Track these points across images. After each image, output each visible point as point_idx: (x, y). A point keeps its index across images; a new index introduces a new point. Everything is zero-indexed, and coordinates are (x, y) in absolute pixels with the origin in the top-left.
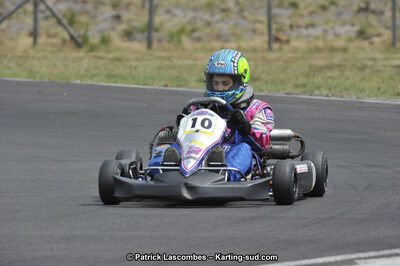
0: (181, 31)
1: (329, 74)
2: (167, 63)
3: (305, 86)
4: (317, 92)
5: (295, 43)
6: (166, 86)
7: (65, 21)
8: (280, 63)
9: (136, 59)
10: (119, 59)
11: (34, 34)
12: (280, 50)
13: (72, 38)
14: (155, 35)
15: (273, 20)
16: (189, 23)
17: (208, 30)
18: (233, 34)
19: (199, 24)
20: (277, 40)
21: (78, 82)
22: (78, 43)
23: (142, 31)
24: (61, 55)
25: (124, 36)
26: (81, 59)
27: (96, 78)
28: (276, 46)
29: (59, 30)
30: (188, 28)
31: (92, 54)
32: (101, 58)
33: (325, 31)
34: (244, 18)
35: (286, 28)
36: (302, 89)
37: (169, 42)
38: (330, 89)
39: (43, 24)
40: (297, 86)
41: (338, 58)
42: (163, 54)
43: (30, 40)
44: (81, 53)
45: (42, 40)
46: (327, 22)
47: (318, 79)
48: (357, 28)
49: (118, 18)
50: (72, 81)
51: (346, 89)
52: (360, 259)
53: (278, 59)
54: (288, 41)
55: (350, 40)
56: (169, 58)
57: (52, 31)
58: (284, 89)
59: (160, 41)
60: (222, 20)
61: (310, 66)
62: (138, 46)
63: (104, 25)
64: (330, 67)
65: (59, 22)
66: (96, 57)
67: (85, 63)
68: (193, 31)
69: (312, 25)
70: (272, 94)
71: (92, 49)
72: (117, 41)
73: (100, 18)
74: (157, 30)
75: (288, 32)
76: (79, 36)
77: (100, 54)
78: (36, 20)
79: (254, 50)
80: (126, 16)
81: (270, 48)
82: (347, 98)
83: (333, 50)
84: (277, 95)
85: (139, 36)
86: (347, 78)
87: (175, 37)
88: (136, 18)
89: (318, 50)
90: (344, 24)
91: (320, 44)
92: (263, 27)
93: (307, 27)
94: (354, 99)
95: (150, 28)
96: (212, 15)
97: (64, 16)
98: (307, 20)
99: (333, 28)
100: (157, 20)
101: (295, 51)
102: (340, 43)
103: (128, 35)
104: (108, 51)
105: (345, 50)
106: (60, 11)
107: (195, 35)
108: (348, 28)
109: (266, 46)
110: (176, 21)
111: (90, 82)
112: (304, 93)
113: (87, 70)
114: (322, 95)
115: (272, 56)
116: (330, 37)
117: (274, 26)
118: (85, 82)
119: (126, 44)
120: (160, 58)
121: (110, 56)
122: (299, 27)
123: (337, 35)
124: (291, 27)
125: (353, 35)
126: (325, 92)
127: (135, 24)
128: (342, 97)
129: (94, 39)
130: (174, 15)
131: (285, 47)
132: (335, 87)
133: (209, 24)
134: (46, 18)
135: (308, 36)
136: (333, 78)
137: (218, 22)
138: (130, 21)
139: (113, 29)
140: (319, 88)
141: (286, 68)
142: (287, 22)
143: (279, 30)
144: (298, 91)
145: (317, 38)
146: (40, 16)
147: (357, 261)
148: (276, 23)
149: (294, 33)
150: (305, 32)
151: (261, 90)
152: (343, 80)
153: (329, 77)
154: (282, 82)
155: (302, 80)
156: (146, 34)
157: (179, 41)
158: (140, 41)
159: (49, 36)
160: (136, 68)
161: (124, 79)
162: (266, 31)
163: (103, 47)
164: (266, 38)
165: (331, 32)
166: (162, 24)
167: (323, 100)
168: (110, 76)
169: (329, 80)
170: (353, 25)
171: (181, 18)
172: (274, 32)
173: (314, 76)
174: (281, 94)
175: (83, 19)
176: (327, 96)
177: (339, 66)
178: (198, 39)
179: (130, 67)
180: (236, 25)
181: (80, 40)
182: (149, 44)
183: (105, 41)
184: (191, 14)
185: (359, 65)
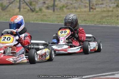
0: (63, 6)
1: (107, 18)
2: (59, 16)
3: (100, 22)
4: (104, 24)
5: (97, 9)
6: (59, 23)
7: (28, 4)
8: (93, 15)
9: (50, 15)
10: (45, 15)
11: (19, 8)
12: (93, 11)
13: (31, 9)
14: (55, 8)
15: (91, 2)
16: (66, 4)
17: (71, 6)
18: (79, 7)
19: (69, 4)
20: (92, 8)
21: (32, 22)
22: (32, 10)
23: (52, 7)
24: (28, 14)
25: (46, 8)
26: (34, 15)
27: (38, 21)
28: (91, 10)
29: (27, 7)
30: (65, 5)
31: (37, 14)
32: (39, 15)
33: (107, 6)
34: (82, 2)
35: (95, 5)
36: (99, 23)
37: (60, 10)
38: (107, 23)
39: (22, 5)
40: (98, 22)
41: (110, 14)
42: (58, 13)
43: (18, 10)
44: (34, 14)
45: (22, 10)
46: (107, 3)
47: (104, 20)
48: (116, 4)
49: (44, 3)
50: (31, 22)
51: (112, 23)
52: (116, 73)
53: (92, 14)
54: (95, 9)
55: (114, 8)
56: (60, 15)
57: (25, 7)
58: (94, 23)
59: (57, 9)
60: (76, 3)
61: (102, 16)
62: (50, 11)
63: (40, 5)
64: (108, 16)
65: (27, 4)
66: (38, 15)
67: (35, 17)
68: (67, 6)
69: (102, 4)
70: (90, 25)
71: (37, 12)
72: (44, 10)
73: (39, 3)
74: (56, 6)
75: (95, 6)
76: (33, 8)
77: (39, 14)
78: (20, 4)
79: (85, 12)
80: (47, 2)
81: (90, 11)
82: (113, 25)
83: (109, 11)
84: (92, 25)
85: (51, 8)
86: (113, 20)
87: (61, 8)
88: (50, 3)
89: (104, 11)
90: (112, 3)
91: (105, 9)
92: (88, 5)
93: (101, 4)
94: (115, 26)
95: (54, 6)
96: (73, 1)
97: (29, 2)
98: (101, 2)
99: (109, 5)
100: (56, 3)
101: (98, 11)
102: (111, 9)
103: (48, 8)
104: (42, 13)
105: (112, 11)
106: (27, 1)
107: (68, 7)
108: (113, 4)
109: (89, 10)
110: (62, 3)
111: (36, 22)
112: (100, 24)
113: (35, 19)
114: (105, 25)
115: (90, 13)
116: (108, 7)
117: (91, 4)
118: (34, 22)
119: (47, 11)
120: (57, 14)
121: (42, 14)
122: (98, 4)
123: (110, 7)
124: (96, 4)
125: (115, 6)
126: (106, 24)
127: (50, 4)
128: (111, 25)
129: (37, 9)
130: (61, 2)
131: (94, 11)
132: (109, 22)
133: (72, 4)
134: (23, 3)
135: (101, 7)
136: (108, 19)
137: (74, 3)
138: (48, 4)
139: (43, 6)
140: (104, 23)
141: (94, 17)
142: (95, 3)
143: (93, 5)
144: (98, 23)
145: (104, 8)
146: (21, 3)
147: (115, 74)
148: (92, 3)
149: (97, 6)
150: (100, 6)
151: (87, 24)
152: (112, 20)
153: (107, 19)
154: (93, 21)
155: (99, 20)
156: (53, 8)
157: (63, 9)
158: (51, 10)
159: (24, 8)
160: (50, 18)
161: (46, 21)
162: (88, 6)
163: (40, 12)
164: (89, 8)
165: (108, 6)
166: (58, 4)
167: (106, 26)
168: (42, 20)
169: (107, 20)
170: (115, 3)
171: (63, 3)
172: (91, 6)
173: (103, 19)
174: (93, 25)
175: (34, 3)
176: (107, 25)
177: (111, 16)
178: (69, 9)
179: (48, 18)
180: (80, 4)
181: (33, 10)
182: (54, 10)
183: (40, 10)
184: (66, 1)
185: (116, 16)
